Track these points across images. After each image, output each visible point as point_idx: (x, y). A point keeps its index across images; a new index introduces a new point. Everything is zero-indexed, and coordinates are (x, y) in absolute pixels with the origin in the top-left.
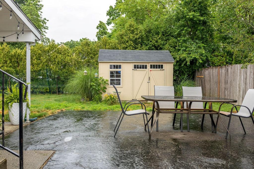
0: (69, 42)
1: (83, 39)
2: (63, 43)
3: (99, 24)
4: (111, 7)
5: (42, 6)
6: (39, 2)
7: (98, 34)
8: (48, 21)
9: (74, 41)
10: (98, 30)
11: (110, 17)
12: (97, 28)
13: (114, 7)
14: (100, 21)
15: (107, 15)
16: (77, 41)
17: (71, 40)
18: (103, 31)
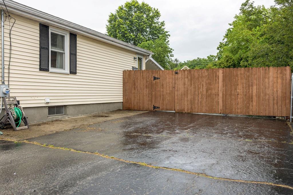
0: (195, 59)
1: (210, 55)
2: (190, 61)
8: (173, 50)
9: (200, 59)
16: (204, 58)
17: (198, 58)
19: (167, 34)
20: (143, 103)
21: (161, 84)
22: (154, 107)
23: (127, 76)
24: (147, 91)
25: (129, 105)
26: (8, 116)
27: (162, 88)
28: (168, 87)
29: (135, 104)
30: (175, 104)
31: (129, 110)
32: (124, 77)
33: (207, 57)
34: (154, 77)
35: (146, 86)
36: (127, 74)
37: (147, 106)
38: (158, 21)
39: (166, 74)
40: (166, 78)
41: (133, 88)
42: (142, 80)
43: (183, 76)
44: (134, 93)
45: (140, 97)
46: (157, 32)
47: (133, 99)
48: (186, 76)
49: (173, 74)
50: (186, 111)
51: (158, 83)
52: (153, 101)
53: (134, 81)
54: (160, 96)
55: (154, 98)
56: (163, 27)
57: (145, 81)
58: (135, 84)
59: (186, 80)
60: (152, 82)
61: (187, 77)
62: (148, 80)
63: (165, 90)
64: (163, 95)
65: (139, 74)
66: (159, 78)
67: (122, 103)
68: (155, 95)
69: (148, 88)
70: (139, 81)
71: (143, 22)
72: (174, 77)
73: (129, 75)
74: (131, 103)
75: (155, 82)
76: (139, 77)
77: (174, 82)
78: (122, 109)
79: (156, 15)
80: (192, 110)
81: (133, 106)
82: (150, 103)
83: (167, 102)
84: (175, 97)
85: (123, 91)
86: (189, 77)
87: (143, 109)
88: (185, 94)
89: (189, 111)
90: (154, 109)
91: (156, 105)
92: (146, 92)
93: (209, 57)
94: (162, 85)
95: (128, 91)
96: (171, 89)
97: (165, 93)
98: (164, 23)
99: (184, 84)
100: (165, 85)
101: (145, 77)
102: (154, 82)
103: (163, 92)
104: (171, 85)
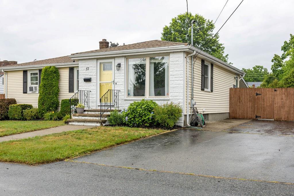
1: (256, 66)
3: (274, 58)
4: (286, 42)
5: (224, 48)
6: (222, 45)
7: (273, 67)
10: (273, 63)
11: (285, 52)
12: (272, 61)
13: (288, 42)
14: (275, 55)
15: (282, 49)
16: (249, 69)
18: (278, 64)
19: (221, 46)
20: (247, 114)
21: (262, 99)
22: (257, 117)
23: (233, 92)
24: (251, 104)
25: (235, 115)
26: (198, 119)
27: (263, 102)
28: (268, 101)
29: (240, 114)
30: (274, 114)
31: (235, 118)
32: (231, 93)
33: (253, 68)
34: (256, 93)
35: (250, 100)
36: (233, 91)
37: (250, 116)
38: (211, 33)
39: (266, 91)
40: (267, 94)
41: (238, 102)
42: (246, 95)
43: (281, 93)
44: (239, 105)
45: (244, 109)
46: (212, 45)
47: (238, 110)
48: (283, 93)
49: (272, 91)
50: (283, 119)
51: (260, 98)
52: (256, 112)
53: (239, 96)
54: (262, 108)
55: (256, 110)
56: (218, 40)
57: (249, 96)
58: (240, 99)
59: (284, 96)
60: (254, 97)
61: (285, 94)
62: (251, 95)
63: (265, 104)
64: (264, 107)
65: (244, 91)
66: (261, 94)
67: (228, 114)
68: (257, 106)
69: (252, 102)
70: (243, 96)
71: (199, 35)
72: (273, 93)
73: (235, 92)
74: (236, 113)
75: (258, 97)
76: (244, 94)
77: (273, 97)
78: (228, 118)
79: (210, 28)
80: (289, 118)
81: (238, 116)
82: (253, 113)
83: (267, 113)
84: (274, 108)
85: (230, 104)
86: (286, 94)
87: (247, 117)
88: (283, 107)
89: (286, 119)
90: (256, 118)
91: (258, 115)
92: (249, 104)
93: (255, 67)
94: (264, 100)
95: (234, 104)
96: (271, 103)
97: (265, 106)
98: (218, 35)
99: (282, 99)
100: (265, 100)
101: (249, 93)
102: (256, 97)
103: (264, 104)
104: (271, 99)
